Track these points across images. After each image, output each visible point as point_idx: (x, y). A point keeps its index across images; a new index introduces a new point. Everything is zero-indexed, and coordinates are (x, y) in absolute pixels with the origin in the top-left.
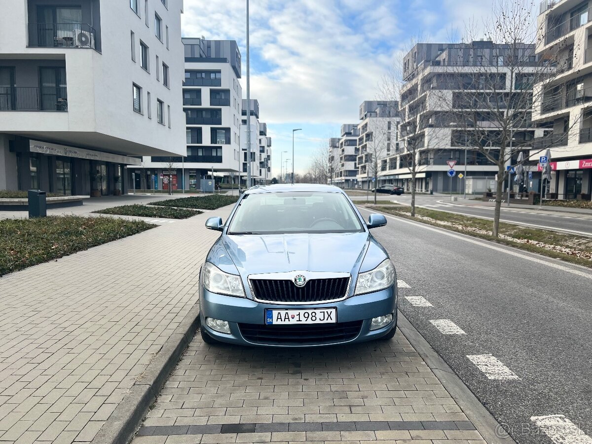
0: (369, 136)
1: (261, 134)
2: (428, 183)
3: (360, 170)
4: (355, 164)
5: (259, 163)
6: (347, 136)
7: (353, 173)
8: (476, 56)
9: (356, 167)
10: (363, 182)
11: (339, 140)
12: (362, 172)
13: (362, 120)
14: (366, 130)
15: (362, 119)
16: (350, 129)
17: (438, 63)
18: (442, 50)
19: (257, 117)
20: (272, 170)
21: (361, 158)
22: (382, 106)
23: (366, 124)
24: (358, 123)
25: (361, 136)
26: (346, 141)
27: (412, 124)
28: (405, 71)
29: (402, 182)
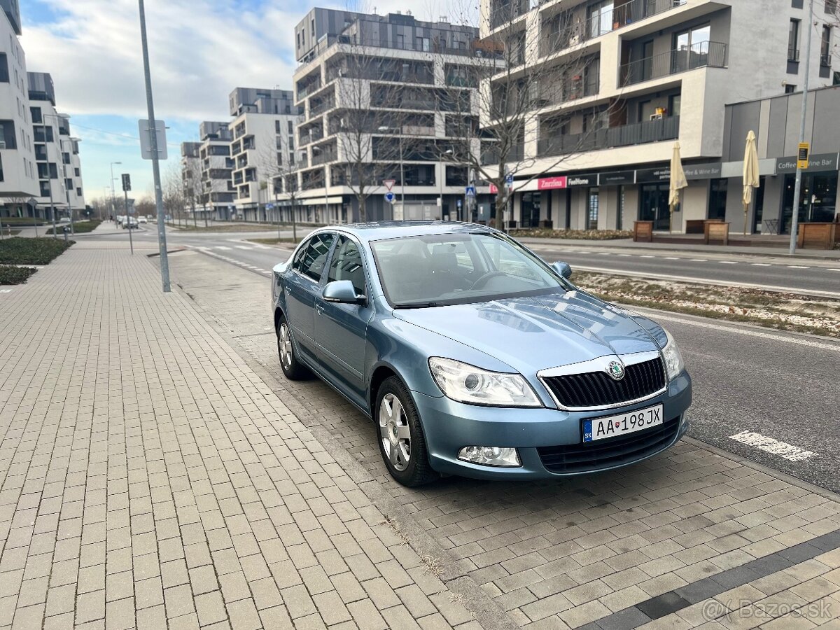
0: (249, 141)
1: (61, 133)
2: (346, 212)
3: (238, 191)
4: (229, 183)
5: (64, 181)
6: (211, 140)
7: (229, 196)
8: (395, 35)
9: (230, 187)
10: (245, 210)
11: (198, 145)
12: (243, 195)
13: (234, 117)
14: (244, 132)
15: (235, 114)
16: (215, 130)
17: (345, 40)
18: (351, 22)
19: (53, 104)
20: (85, 192)
21: (239, 175)
22: (264, 96)
23: (243, 123)
24: (228, 121)
25: (235, 140)
26: (210, 147)
27: (317, 125)
28: (299, 47)
29: (308, 210)
